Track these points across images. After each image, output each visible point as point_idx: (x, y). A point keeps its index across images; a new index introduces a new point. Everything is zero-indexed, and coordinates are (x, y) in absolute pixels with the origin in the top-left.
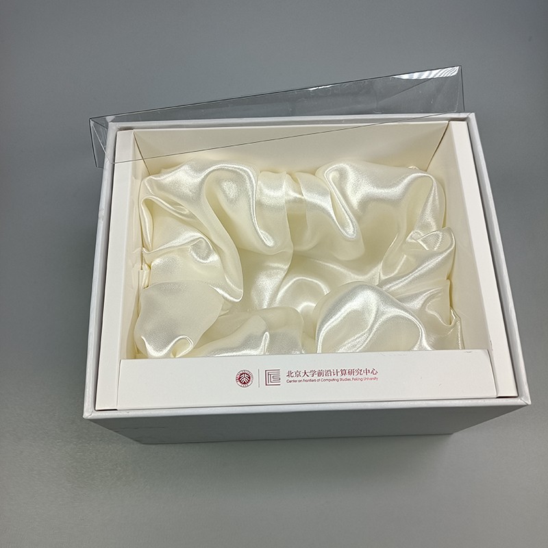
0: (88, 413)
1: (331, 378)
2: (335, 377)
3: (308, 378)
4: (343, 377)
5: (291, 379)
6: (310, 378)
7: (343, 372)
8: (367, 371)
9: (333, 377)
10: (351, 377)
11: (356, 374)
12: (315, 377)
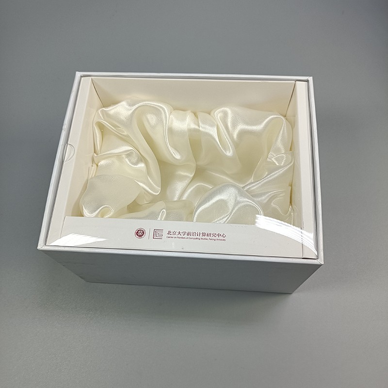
0: (41, 246)
1: (196, 237)
2: (198, 237)
3: (181, 236)
4: (203, 237)
5: (169, 236)
6: (182, 236)
7: (204, 234)
8: (219, 235)
9: (197, 237)
10: (208, 238)
11: (211, 236)
12: (186, 236)
